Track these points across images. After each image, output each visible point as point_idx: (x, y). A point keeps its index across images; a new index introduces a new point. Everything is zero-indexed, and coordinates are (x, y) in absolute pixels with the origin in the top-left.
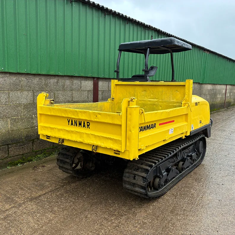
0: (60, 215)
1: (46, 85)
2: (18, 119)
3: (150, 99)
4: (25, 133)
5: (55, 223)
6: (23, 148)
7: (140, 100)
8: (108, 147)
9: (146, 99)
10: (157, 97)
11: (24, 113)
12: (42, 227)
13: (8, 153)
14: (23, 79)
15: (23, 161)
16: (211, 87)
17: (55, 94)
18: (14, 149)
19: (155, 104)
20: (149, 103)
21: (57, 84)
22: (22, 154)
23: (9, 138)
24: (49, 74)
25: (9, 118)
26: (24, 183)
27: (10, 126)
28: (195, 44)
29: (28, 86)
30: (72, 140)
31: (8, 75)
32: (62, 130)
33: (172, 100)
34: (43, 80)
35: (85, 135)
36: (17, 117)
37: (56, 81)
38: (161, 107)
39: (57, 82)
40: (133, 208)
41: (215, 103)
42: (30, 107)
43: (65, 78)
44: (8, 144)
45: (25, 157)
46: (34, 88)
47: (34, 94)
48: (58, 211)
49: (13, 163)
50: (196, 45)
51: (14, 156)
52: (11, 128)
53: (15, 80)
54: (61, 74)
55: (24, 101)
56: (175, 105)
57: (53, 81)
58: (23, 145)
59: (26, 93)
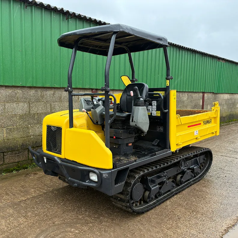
0: (30, 220)
1: (42, 97)
2: (14, 128)
4: (20, 142)
5: (23, 227)
6: (18, 156)
11: (20, 123)
12: (10, 230)
13: (4, 161)
14: (19, 91)
15: (18, 169)
16: (229, 96)
17: (51, 105)
18: (10, 157)
21: (54, 96)
22: (18, 162)
23: (5, 146)
24: (44, 86)
25: (4, 128)
26: (11, 189)
27: (5, 135)
28: (206, 53)
29: (24, 98)
31: (4, 88)
34: (39, 92)
36: (13, 127)
37: (52, 92)
39: (54, 94)
40: (102, 217)
41: (234, 113)
42: (26, 117)
43: (61, 90)
44: (4, 152)
45: (21, 164)
46: (30, 99)
47: (30, 105)
48: (31, 216)
49: (8, 170)
50: (208, 54)
51: (9, 164)
52: (6, 137)
53: (11, 92)
54: (57, 86)
55: (20, 112)
57: (49, 93)
58: (19, 153)
59: (21, 104)
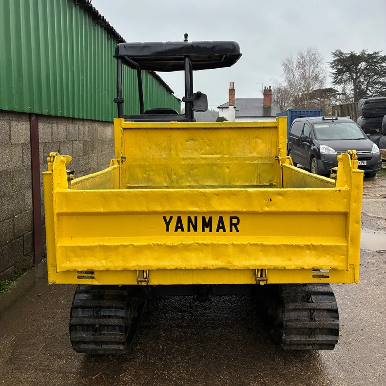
3: (204, 154)
7: (183, 158)
8: (306, 267)
9: (196, 155)
10: (218, 151)
19: (215, 164)
20: (203, 162)
30: (189, 268)
32: (149, 247)
33: (250, 155)
35: (231, 250)
38: (228, 168)
56: (256, 162)
